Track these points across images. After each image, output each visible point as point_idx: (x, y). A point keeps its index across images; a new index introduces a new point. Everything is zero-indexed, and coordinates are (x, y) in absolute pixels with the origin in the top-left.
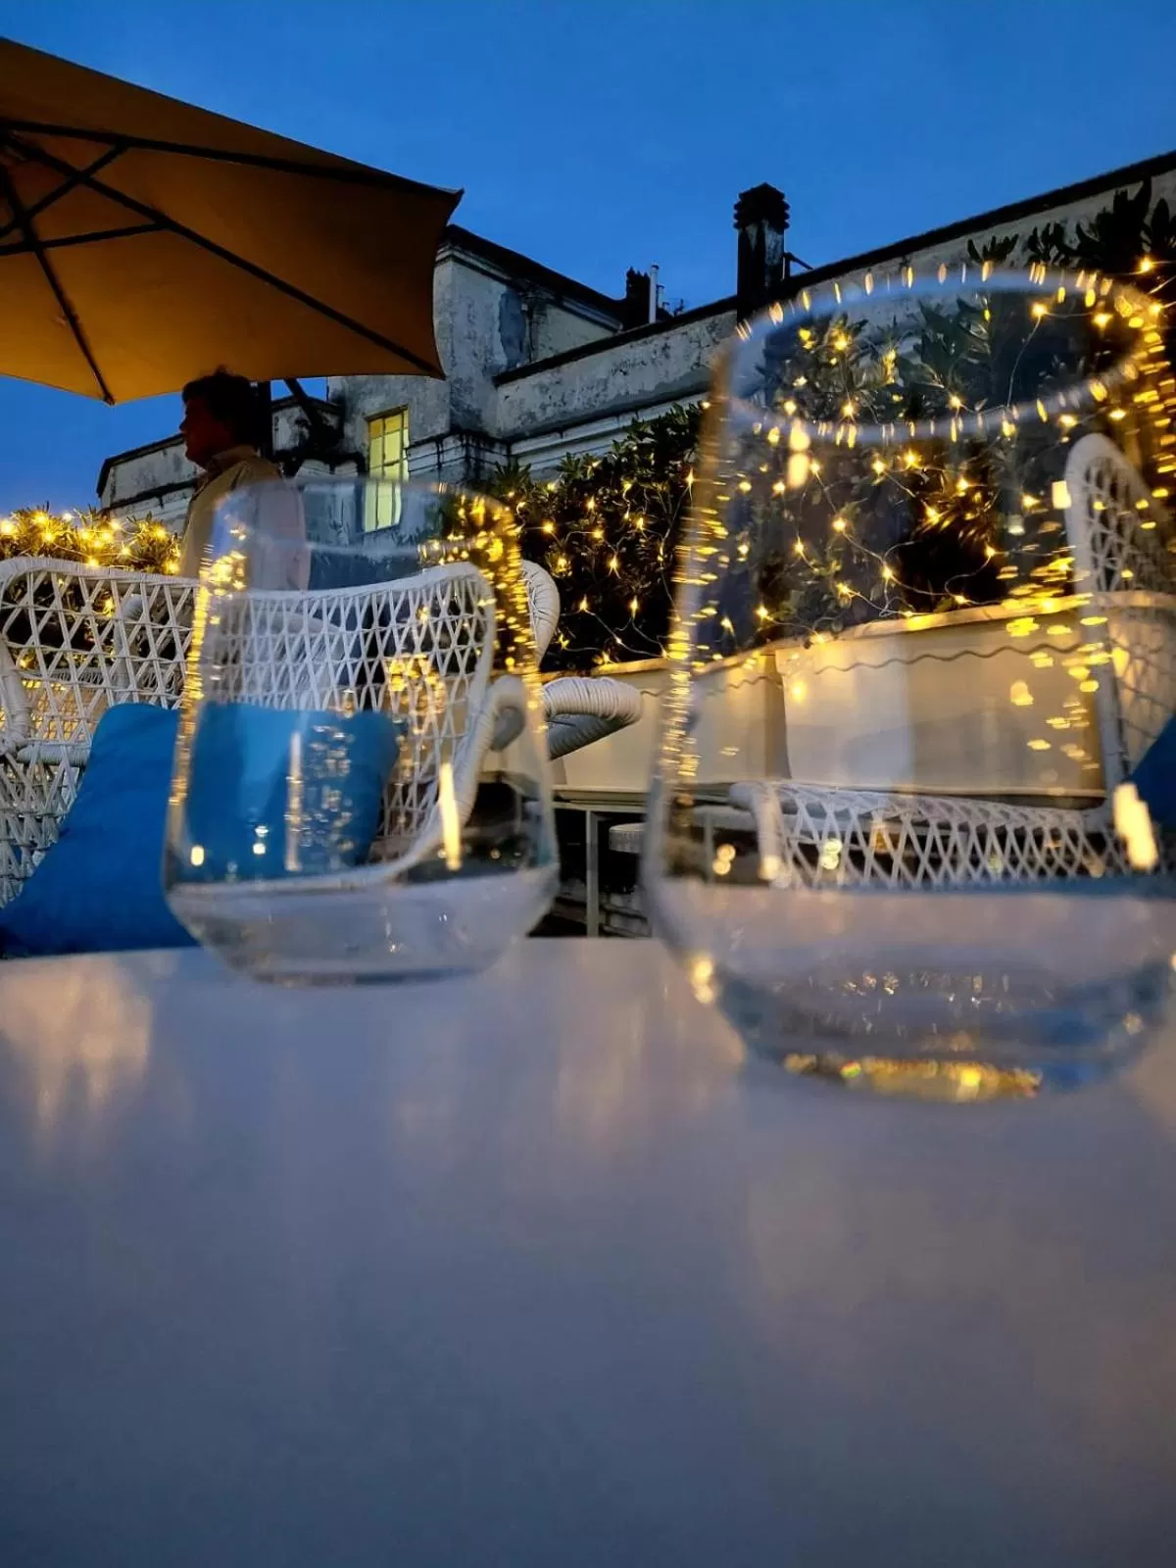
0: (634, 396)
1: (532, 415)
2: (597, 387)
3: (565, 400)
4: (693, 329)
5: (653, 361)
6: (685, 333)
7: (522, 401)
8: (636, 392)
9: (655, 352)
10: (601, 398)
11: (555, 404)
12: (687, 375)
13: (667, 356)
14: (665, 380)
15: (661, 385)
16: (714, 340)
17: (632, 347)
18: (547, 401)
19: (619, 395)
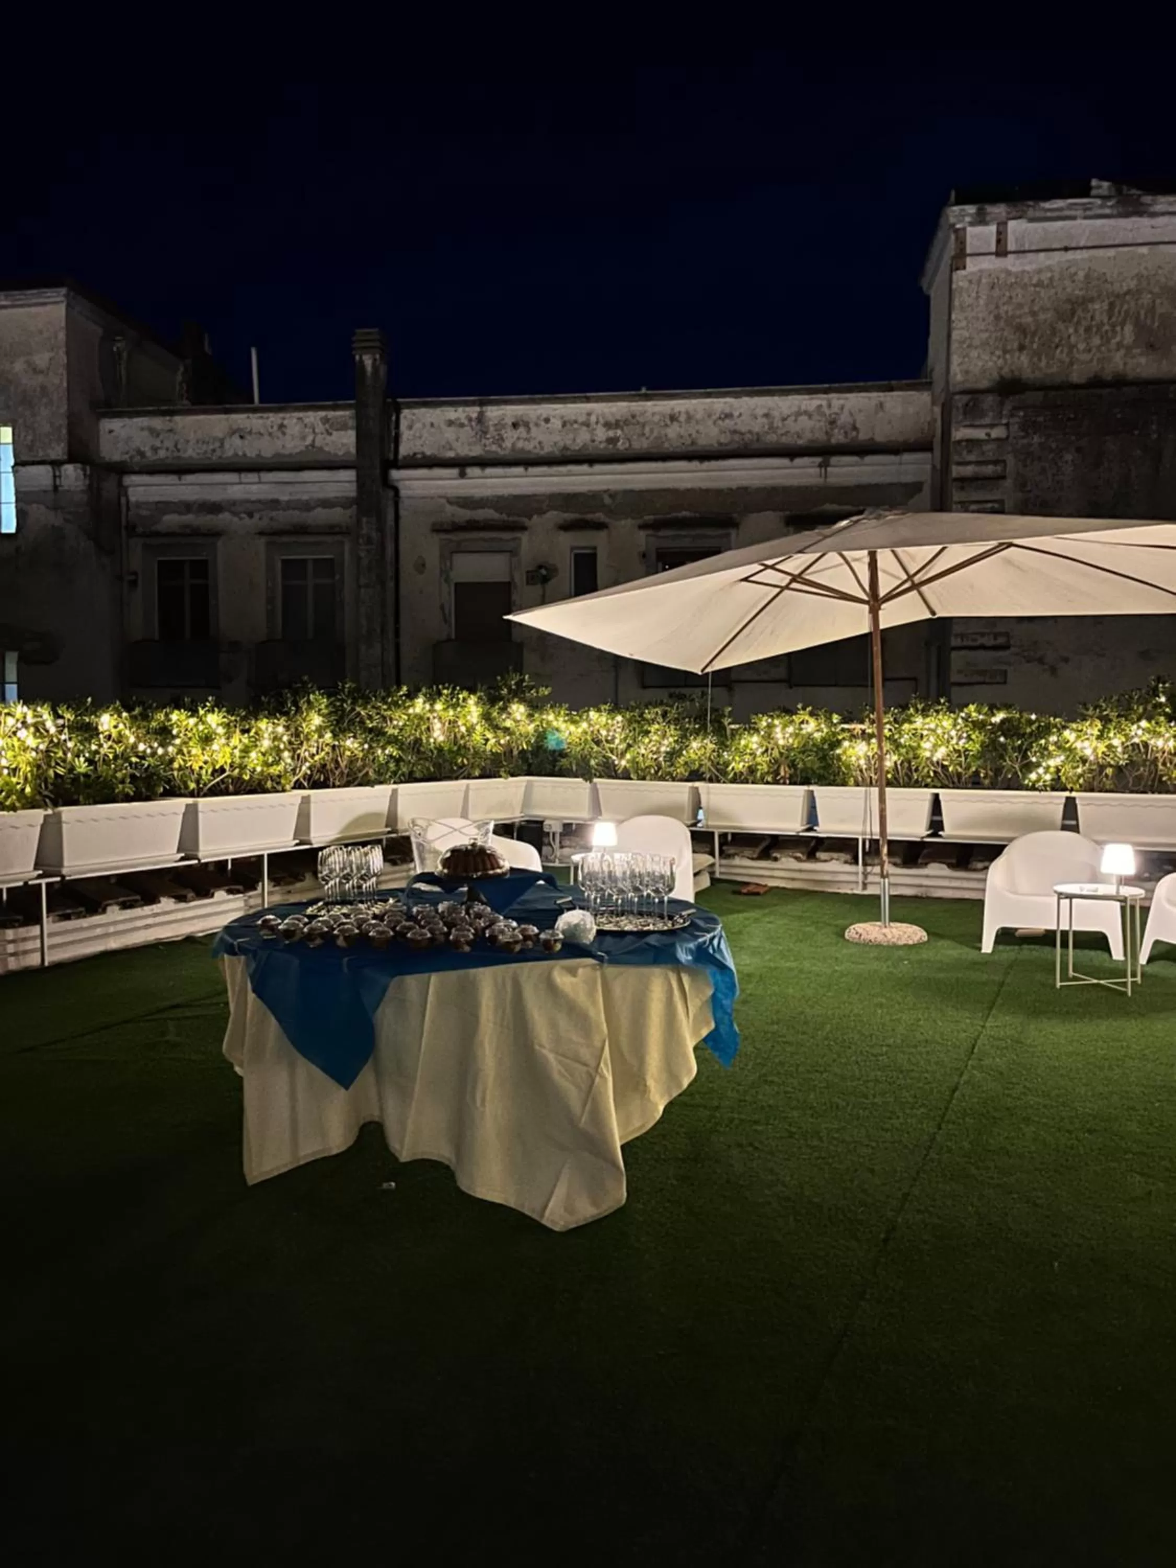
0: (251, 458)
1: (142, 454)
2: (213, 443)
3: (179, 447)
4: (308, 417)
5: (270, 434)
6: (300, 419)
7: (129, 438)
8: (254, 455)
9: (272, 427)
10: (218, 453)
11: (167, 449)
12: (301, 452)
13: (284, 434)
14: (283, 451)
15: (277, 455)
16: (327, 431)
17: (248, 417)
18: (158, 444)
19: (236, 455)
